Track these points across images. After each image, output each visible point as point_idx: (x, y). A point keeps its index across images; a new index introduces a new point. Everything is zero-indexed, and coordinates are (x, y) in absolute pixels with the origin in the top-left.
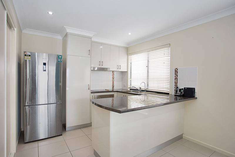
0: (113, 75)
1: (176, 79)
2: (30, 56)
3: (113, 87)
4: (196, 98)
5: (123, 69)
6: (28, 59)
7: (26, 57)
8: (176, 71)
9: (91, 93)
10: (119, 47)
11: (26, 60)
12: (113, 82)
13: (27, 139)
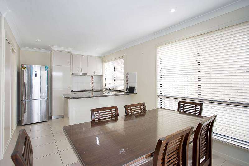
0: (92, 78)
1: (127, 81)
2: (25, 67)
3: (92, 88)
4: (136, 93)
5: (100, 74)
6: (24, 69)
7: (23, 68)
8: (127, 76)
9: (71, 92)
10: (95, 57)
11: (23, 70)
12: (92, 84)
13: (24, 122)
